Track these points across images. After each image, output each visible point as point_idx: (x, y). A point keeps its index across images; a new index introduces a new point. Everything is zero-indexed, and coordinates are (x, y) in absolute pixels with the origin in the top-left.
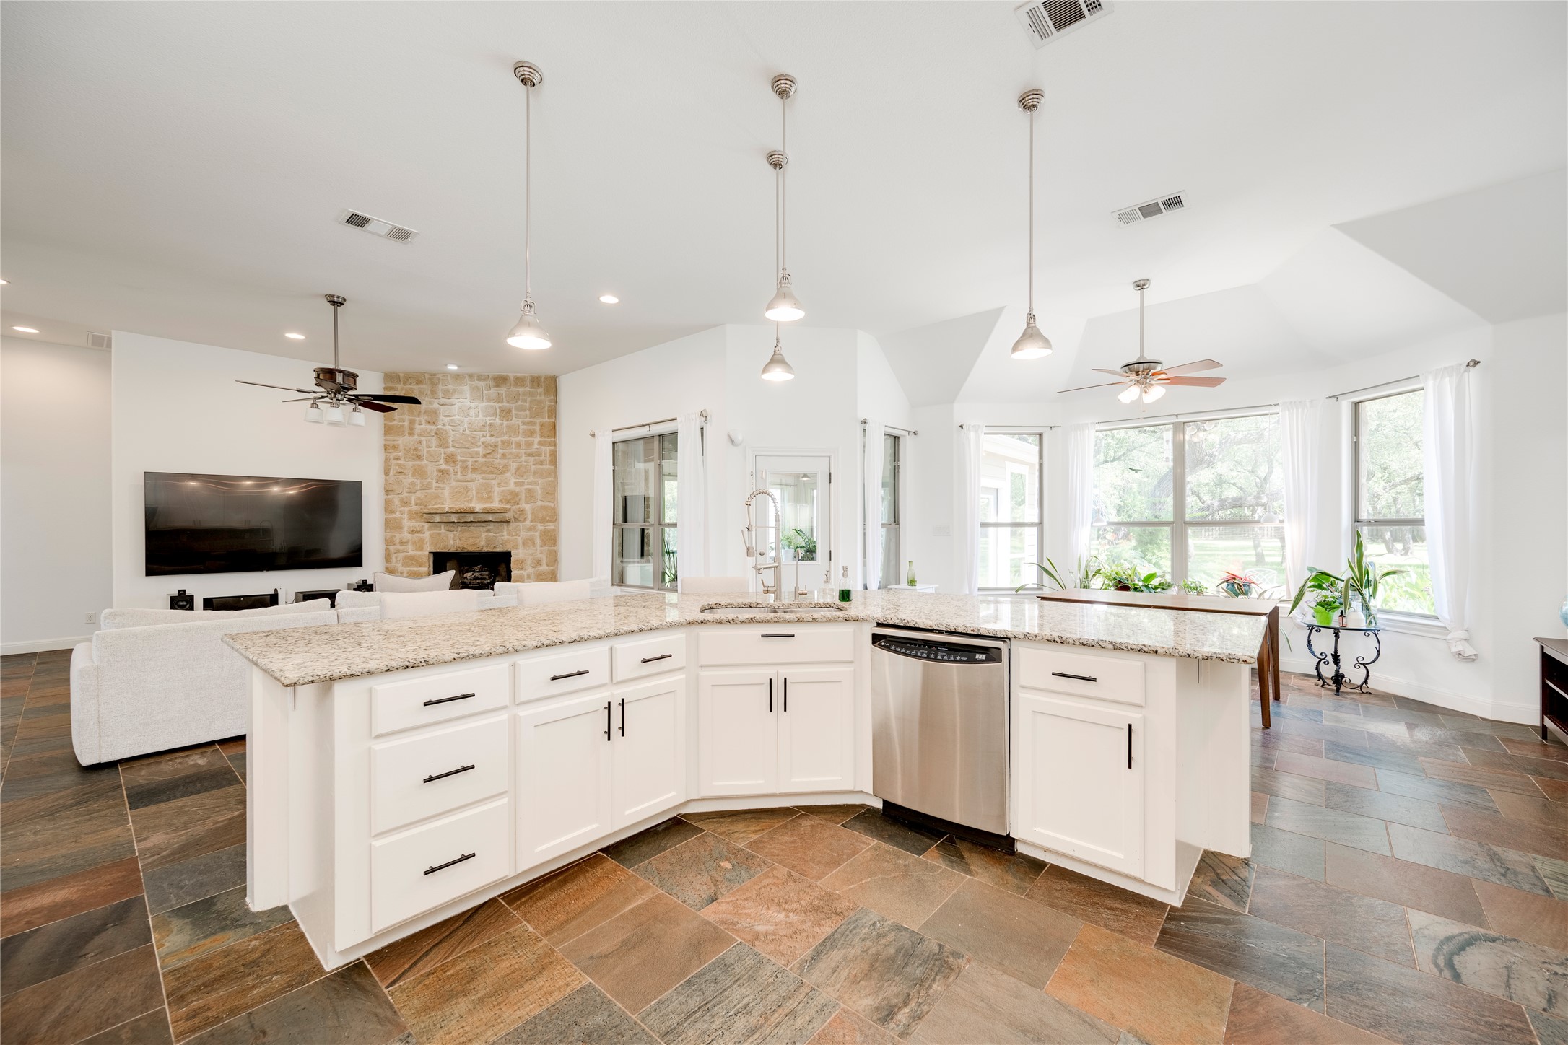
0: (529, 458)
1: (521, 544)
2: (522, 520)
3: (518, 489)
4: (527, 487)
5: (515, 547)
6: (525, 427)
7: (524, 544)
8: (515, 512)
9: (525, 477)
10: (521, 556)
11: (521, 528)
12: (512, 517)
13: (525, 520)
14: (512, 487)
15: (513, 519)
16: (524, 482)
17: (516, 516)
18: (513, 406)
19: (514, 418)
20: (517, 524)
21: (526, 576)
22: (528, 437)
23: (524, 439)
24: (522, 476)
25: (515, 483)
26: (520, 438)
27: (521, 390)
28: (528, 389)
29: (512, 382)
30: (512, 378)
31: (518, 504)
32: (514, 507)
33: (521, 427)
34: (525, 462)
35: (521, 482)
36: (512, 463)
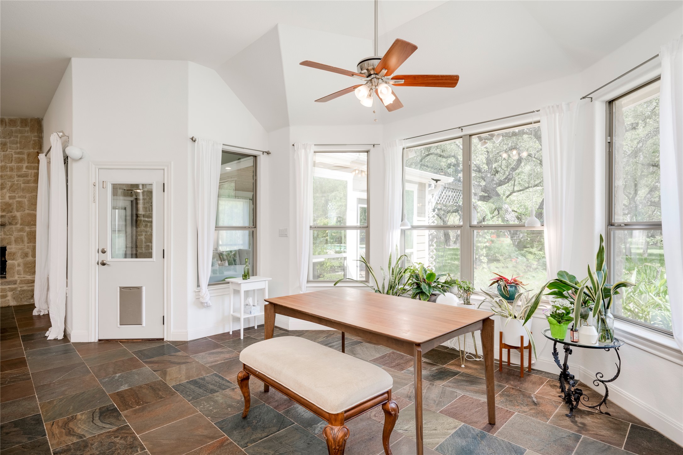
0: (19, 178)
1: (14, 242)
2: (14, 223)
3: (11, 201)
4: (17, 199)
5: (10, 243)
6: (17, 156)
7: (15, 241)
8: (9, 218)
9: (16, 193)
10: (13, 250)
11: (14, 229)
12: (7, 222)
13: (16, 224)
14: (7, 199)
15: (8, 223)
16: (15, 196)
17: (10, 221)
18: (8, 140)
19: (9, 150)
20: (11, 226)
21: (16, 265)
22: (19, 163)
23: (15, 165)
24: (14, 192)
25: (9, 197)
26: (13, 164)
27: (14, 129)
28: (19, 128)
29: (7, 124)
30: (7, 120)
31: (11, 212)
32: (8, 214)
33: (14, 156)
34: (17, 181)
35: (14, 196)
36: (7, 183)
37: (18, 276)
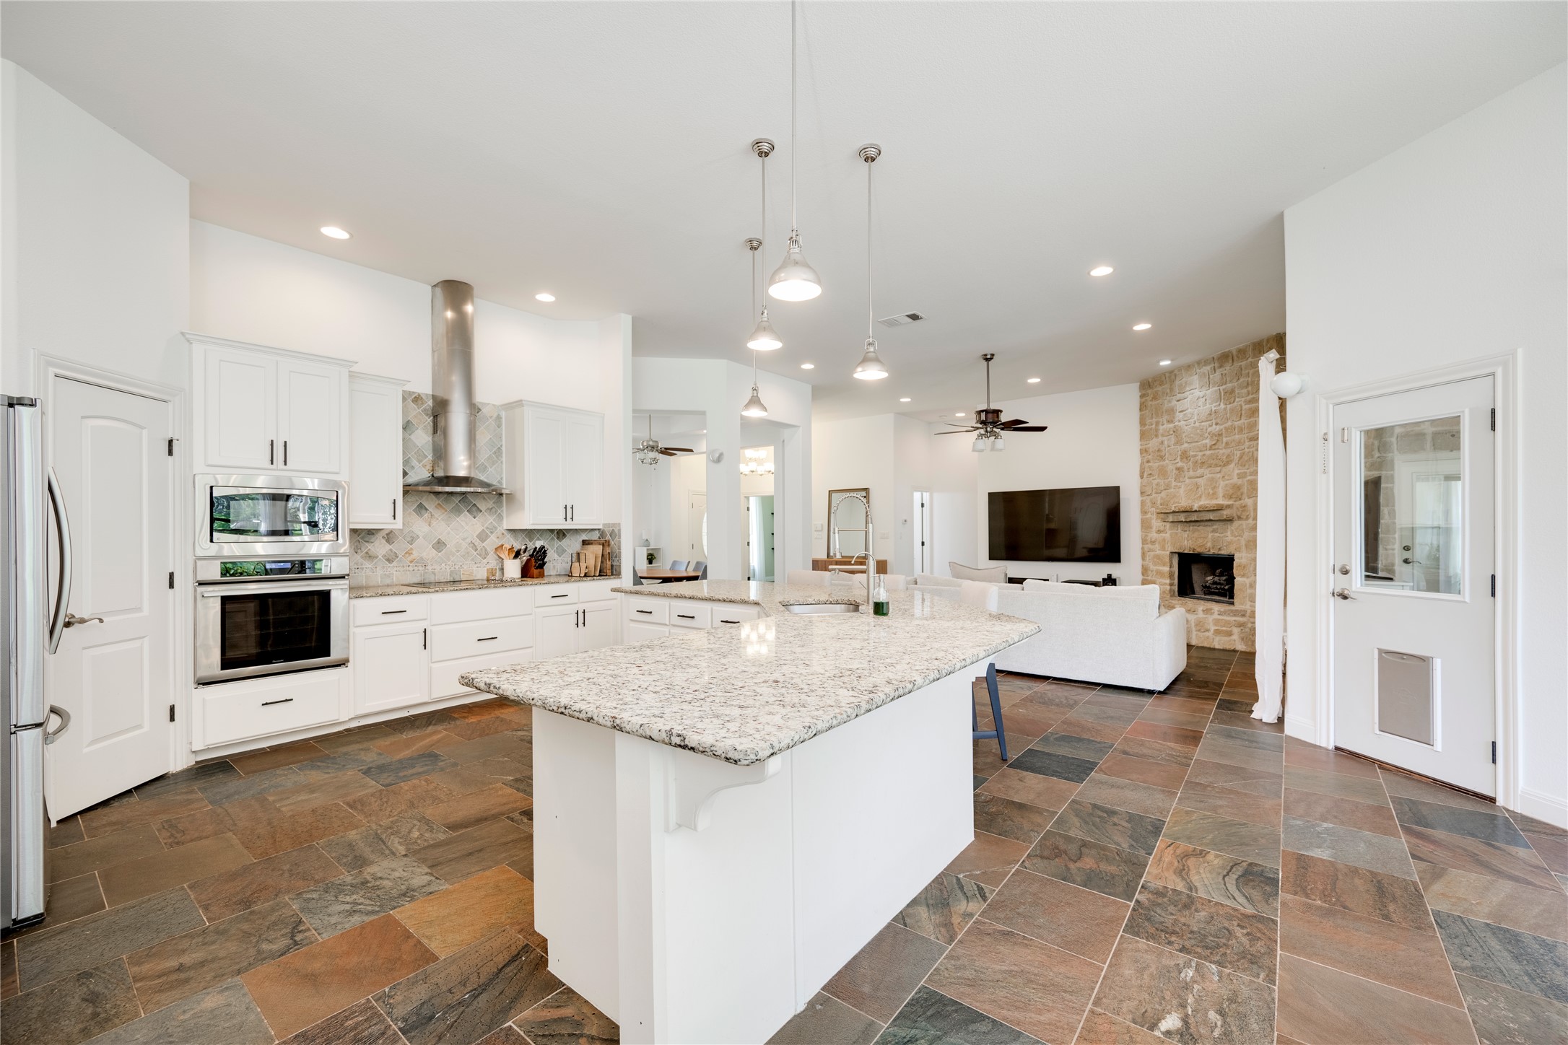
0: (1252, 443)
1: (1244, 547)
2: (1245, 517)
3: (1240, 482)
4: (1249, 478)
5: (1238, 549)
6: (1248, 406)
7: (1246, 546)
8: (1237, 508)
9: (1247, 467)
10: (1244, 561)
11: (1244, 527)
12: (1235, 515)
13: (1247, 518)
14: (1235, 480)
15: (1236, 517)
16: (1246, 473)
17: (1239, 514)
18: (1236, 384)
19: (1237, 400)
20: (1240, 522)
21: (1248, 585)
22: (1250, 417)
23: (1246, 421)
24: (1245, 466)
25: (1238, 474)
26: (1242, 421)
27: (1243, 363)
28: (1250, 360)
29: (1235, 358)
30: (1235, 353)
31: (1240, 499)
32: (1237, 503)
33: (1244, 407)
34: (1248, 448)
35: (1244, 472)
36: (1235, 452)
37: (1250, 603)
